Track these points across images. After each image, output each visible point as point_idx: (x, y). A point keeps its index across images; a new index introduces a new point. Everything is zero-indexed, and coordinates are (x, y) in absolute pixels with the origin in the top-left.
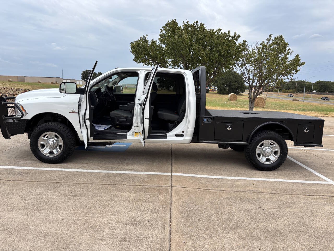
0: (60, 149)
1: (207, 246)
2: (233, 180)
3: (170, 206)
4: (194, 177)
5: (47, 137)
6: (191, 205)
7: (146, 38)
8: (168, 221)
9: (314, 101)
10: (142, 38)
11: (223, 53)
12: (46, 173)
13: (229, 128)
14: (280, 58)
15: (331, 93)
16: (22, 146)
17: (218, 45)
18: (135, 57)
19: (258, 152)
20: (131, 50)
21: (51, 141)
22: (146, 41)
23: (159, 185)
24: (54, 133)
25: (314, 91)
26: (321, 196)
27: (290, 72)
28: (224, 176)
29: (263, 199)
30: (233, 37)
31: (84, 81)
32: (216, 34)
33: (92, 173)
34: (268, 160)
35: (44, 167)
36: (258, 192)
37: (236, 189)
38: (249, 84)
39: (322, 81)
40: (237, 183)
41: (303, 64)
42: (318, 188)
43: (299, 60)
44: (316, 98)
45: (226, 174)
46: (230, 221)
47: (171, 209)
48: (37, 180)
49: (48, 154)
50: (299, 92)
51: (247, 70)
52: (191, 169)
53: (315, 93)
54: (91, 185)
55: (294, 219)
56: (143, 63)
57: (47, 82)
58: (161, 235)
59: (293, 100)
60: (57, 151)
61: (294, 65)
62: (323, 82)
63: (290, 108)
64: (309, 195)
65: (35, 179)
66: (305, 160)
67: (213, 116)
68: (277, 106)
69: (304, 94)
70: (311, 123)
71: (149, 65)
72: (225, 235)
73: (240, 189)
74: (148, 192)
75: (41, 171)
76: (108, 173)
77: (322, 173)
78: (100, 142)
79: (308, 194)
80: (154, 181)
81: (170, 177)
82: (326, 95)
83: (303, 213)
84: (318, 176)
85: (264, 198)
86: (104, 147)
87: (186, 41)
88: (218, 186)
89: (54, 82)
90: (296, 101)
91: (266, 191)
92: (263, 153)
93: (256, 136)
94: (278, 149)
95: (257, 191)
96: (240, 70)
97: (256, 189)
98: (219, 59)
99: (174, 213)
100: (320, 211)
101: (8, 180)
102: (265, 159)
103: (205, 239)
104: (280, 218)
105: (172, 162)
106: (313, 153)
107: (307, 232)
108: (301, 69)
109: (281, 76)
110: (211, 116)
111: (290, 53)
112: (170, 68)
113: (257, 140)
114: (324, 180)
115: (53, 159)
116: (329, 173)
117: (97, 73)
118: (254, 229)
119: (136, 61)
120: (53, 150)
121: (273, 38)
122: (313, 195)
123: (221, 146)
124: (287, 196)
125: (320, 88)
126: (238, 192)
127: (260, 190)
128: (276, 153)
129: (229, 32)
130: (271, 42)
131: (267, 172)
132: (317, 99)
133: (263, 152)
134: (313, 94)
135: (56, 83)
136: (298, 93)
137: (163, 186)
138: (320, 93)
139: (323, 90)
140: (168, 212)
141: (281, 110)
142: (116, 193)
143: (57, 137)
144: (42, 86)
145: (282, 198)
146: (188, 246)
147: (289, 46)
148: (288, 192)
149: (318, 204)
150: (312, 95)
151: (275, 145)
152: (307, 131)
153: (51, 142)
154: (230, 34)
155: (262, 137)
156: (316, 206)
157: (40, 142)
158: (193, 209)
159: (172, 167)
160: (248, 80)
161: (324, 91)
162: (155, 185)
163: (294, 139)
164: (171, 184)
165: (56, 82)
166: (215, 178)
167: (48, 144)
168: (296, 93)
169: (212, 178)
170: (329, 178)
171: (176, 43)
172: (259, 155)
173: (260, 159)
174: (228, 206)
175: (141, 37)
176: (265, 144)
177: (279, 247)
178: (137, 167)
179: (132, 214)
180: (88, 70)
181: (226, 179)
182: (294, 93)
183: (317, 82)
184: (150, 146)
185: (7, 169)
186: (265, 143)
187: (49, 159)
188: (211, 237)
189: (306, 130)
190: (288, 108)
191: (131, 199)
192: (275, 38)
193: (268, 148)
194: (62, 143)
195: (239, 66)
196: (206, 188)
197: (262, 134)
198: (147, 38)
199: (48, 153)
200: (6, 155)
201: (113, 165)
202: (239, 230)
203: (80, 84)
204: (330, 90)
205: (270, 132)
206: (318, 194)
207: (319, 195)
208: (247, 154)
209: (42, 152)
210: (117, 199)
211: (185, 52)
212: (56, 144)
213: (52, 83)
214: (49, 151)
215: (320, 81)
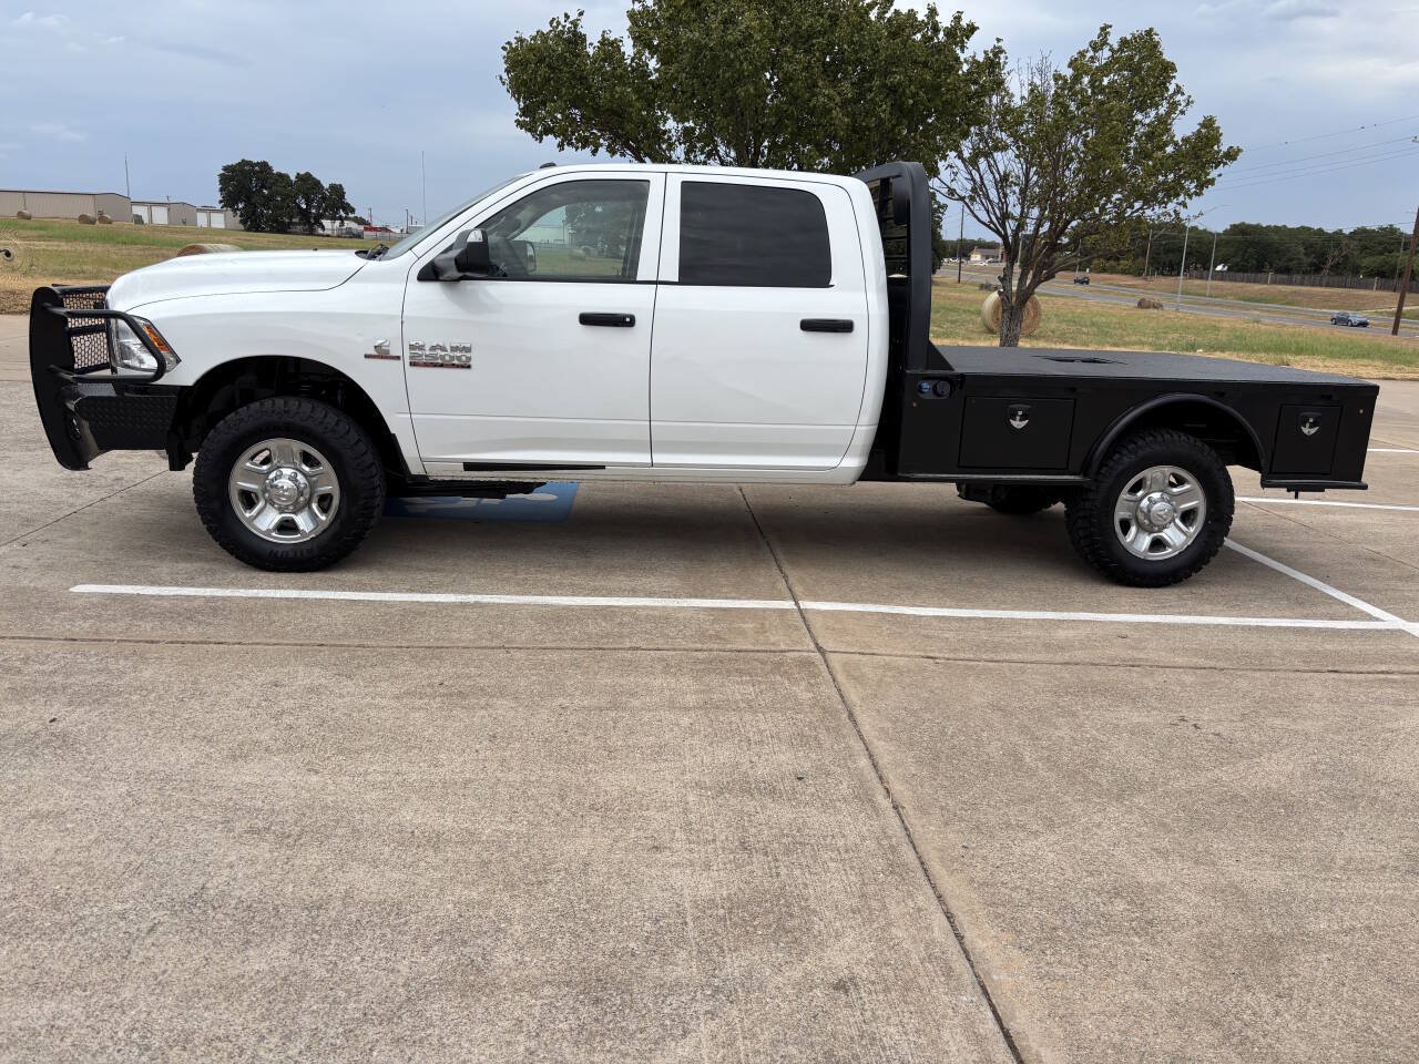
0: (325, 510)
1: (1051, 855)
2: (1042, 623)
3: (850, 724)
4: (888, 614)
5: (266, 461)
6: (928, 716)
7: (575, 23)
8: (871, 775)
9: (1218, 308)
10: (558, 23)
11: (911, 101)
12: (290, 609)
13: (1018, 418)
14: (1139, 130)
15: (1285, 277)
16: (115, 500)
17: (894, 61)
18: (524, 112)
19: (1120, 513)
20: (505, 76)
21: (286, 478)
22: (577, 39)
23: (773, 648)
24: (297, 446)
25: (1219, 268)
26: (1378, 673)
27: (1172, 191)
28: (997, 608)
29: (1178, 689)
30: (950, 33)
31: (235, 211)
32: (873, 15)
33: (477, 605)
34: (1158, 544)
35: (266, 588)
36: (1151, 666)
37: (1067, 657)
38: (1005, 237)
39: (1254, 223)
40: (1062, 634)
41: (1232, 155)
42: (1357, 646)
43: (1218, 141)
44: (1225, 296)
45: (1005, 602)
46: (1093, 769)
47: (859, 732)
48: (270, 638)
49: (274, 534)
50: (1158, 269)
51: (997, 176)
52: (863, 584)
53: (1221, 276)
54: (502, 655)
55: (1315, 757)
56: (559, 139)
57: (59, 215)
58: (871, 826)
59: (1142, 305)
60: (314, 517)
61: (1197, 157)
62: (1257, 228)
63: (1134, 338)
64: (1336, 671)
65: (260, 635)
66: (1274, 545)
67: (958, 370)
68: (1084, 330)
69: (1181, 281)
70: (1330, 397)
71: (583, 147)
72: (1097, 818)
73: (1080, 655)
74: (740, 672)
75: (262, 601)
76: (546, 606)
77: (1353, 589)
78: (494, 479)
79: (1330, 668)
80: (742, 633)
81: (797, 615)
82: (1266, 282)
83: (1338, 732)
84: (1343, 603)
85: (1183, 685)
86: (496, 501)
87: (756, 42)
88: (996, 648)
89: (91, 214)
90: (1151, 310)
91: (1180, 660)
92: (1141, 517)
93: (1119, 453)
94: (1197, 502)
95: (1147, 660)
96: (969, 177)
97: (1142, 656)
98: (894, 126)
99: (881, 747)
100: (1395, 725)
101: (147, 642)
102: (1146, 540)
103: (1036, 834)
104: (1266, 755)
105: (776, 561)
106: (1292, 515)
107: (1375, 799)
108: (1220, 175)
109: (1137, 205)
110: (948, 372)
111: (1180, 108)
112: (675, 162)
113: (1121, 467)
114: (1370, 618)
115: (299, 554)
116: (1378, 591)
117: (293, 178)
118: (1190, 792)
119: (530, 129)
120: (292, 515)
121: (1114, 40)
122: (1348, 669)
123: (968, 491)
124: (1258, 674)
125: (1243, 256)
126: (1078, 667)
127: (1153, 656)
128: (1187, 517)
129: (933, 12)
130: (1105, 54)
131: (1152, 590)
132: (1230, 300)
133: (1142, 512)
134: (1213, 279)
135: (103, 220)
136: (1153, 274)
137: (789, 651)
138: (1241, 274)
139: (1254, 262)
140: (858, 746)
141: (1103, 345)
142: (623, 682)
143: (307, 459)
144: (42, 232)
145: (1243, 684)
146: (985, 858)
147: (1179, 78)
148: (1259, 663)
149: (1378, 700)
150: (1210, 282)
151: (1187, 487)
152: (1313, 431)
153: (285, 483)
154: (937, 18)
155: (1140, 453)
156: (1372, 708)
157: (239, 483)
158: (943, 733)
159: (785, 577)
160: (997, 218)
161: (1259, 268)
162: (756, 648)
163: (1263, 461)
164: (817, 644)
165: (101, 213)
166: (970, 619)
167: (274, 491)
168: (1148, 275)
169: (961, 619)
170: (1386, 610)
171: (711, 49)
172: (1125, 526)
173: (1128, 540)
174: (1063, 717)
175: (554, 19)
176: (1148, 483)
177: (1299, 850)
178: (651, 581)
179: (724, 754)
180: (250, 163)
181: (1014, 622)
182: (1140, 275)
183: (1234, 227)
184: (657, 499)
185: (114, 597)
186: (1149, 477)
187: (279, 554)
188: (1051, 825)
189: (1308, 425)
190: (1127, 339)
191: (691, 700)
192: (1124, 42)
193: (1162, 499)
194: (331, 486)
195: (964, 160)
196: (951, 655)
197: (1140, 443)
198: (580, 23)
199: (274, 530)
200: (71, 540)
201: (548, 573)
202: (1140, 800)
203: (213, 225)
204: (1281, 264)
205: (1172, 436)
206: (1365, 668)
207: (1370, 670)
208: (1079, 521)
209: (246, 524)
210: (636, 703)
211: (752, 90)
212: (307, 491)
213: (84, 219)
214: (276, 521)
215: (1243, 223)
